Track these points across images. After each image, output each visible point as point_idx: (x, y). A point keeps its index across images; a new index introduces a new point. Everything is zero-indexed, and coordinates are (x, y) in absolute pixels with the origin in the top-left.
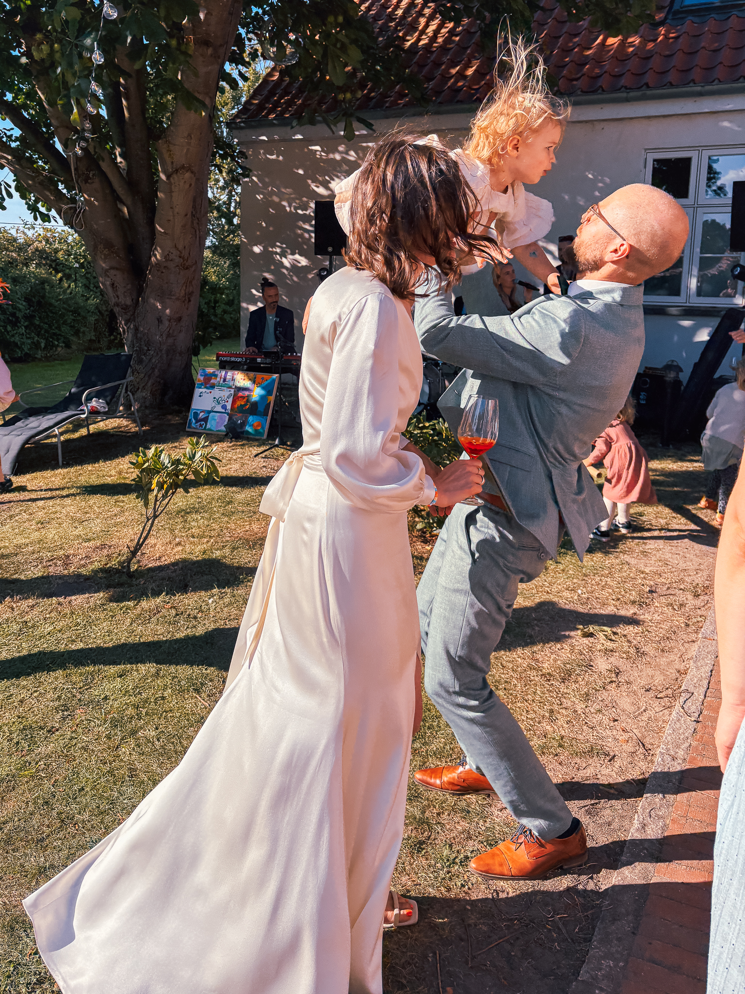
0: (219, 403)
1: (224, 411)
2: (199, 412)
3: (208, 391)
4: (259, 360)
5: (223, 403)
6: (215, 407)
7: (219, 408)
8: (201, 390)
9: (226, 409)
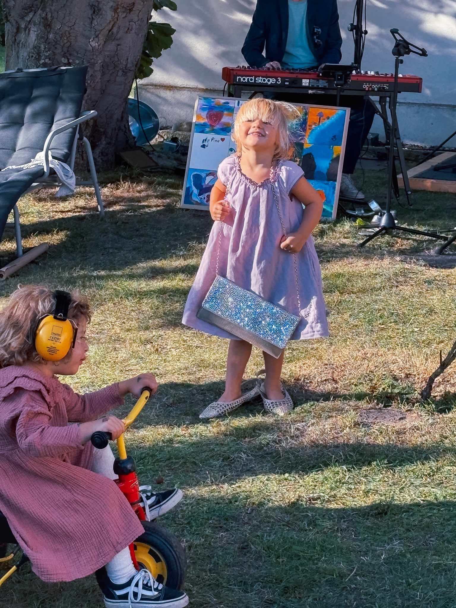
3: (218, 137)
4: (305, 82)
8: (203, 136)
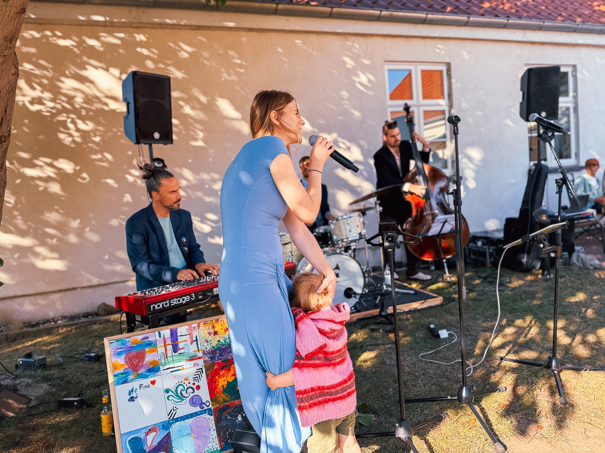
0: (182, 397)
1: (198, 409)
2: (142, 435)
3: (146, 382)
5: (190, 394)
6: (175, 409)
7: (185, 408)
8: (128, 387)
9: (201, 404)
